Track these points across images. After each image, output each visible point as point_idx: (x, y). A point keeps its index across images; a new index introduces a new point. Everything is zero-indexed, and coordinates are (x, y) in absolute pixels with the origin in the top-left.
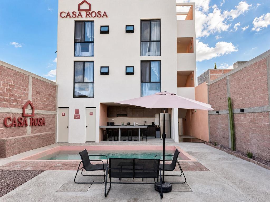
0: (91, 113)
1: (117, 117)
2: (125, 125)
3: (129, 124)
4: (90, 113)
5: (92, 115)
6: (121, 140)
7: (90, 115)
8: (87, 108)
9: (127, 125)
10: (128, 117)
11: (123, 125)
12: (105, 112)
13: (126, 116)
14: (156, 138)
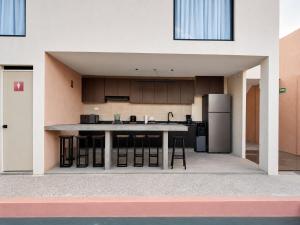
0: (19, 86)
1: (106, 101)
2: (124, 123)
3: (133, 120)
4: (16, 83)
5: (21, 89)
6: (112, 166)
7: (16, 89)
8: (7, 67)
9: (127, 123)
10: (131, 103)
11: (117, 122)
12: (72, 86)
13: (126, 99)
14: (195, 150)
